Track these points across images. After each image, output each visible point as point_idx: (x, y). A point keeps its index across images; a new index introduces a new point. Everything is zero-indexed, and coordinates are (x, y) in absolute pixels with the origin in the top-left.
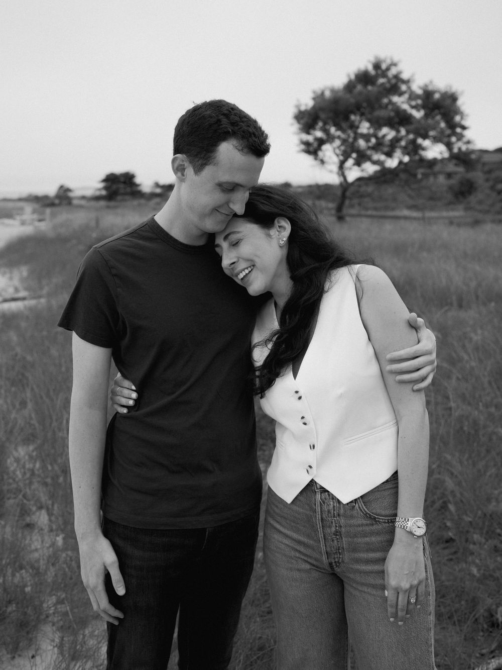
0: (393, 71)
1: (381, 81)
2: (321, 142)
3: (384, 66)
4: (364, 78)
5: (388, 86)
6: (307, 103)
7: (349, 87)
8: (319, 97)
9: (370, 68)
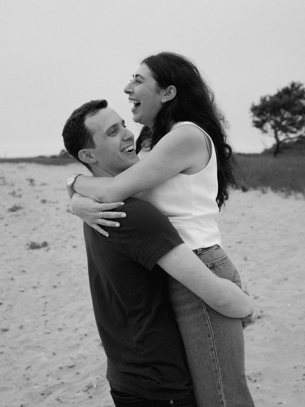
0: (301, 88)
1: (295, 92)
2: (264, 122)
3: (296, 86)
4: (286, 91)
5: (298, 95)
6: (258, 103)
7: (279, 95)
8: (263, 100)
9: (290, 87)
